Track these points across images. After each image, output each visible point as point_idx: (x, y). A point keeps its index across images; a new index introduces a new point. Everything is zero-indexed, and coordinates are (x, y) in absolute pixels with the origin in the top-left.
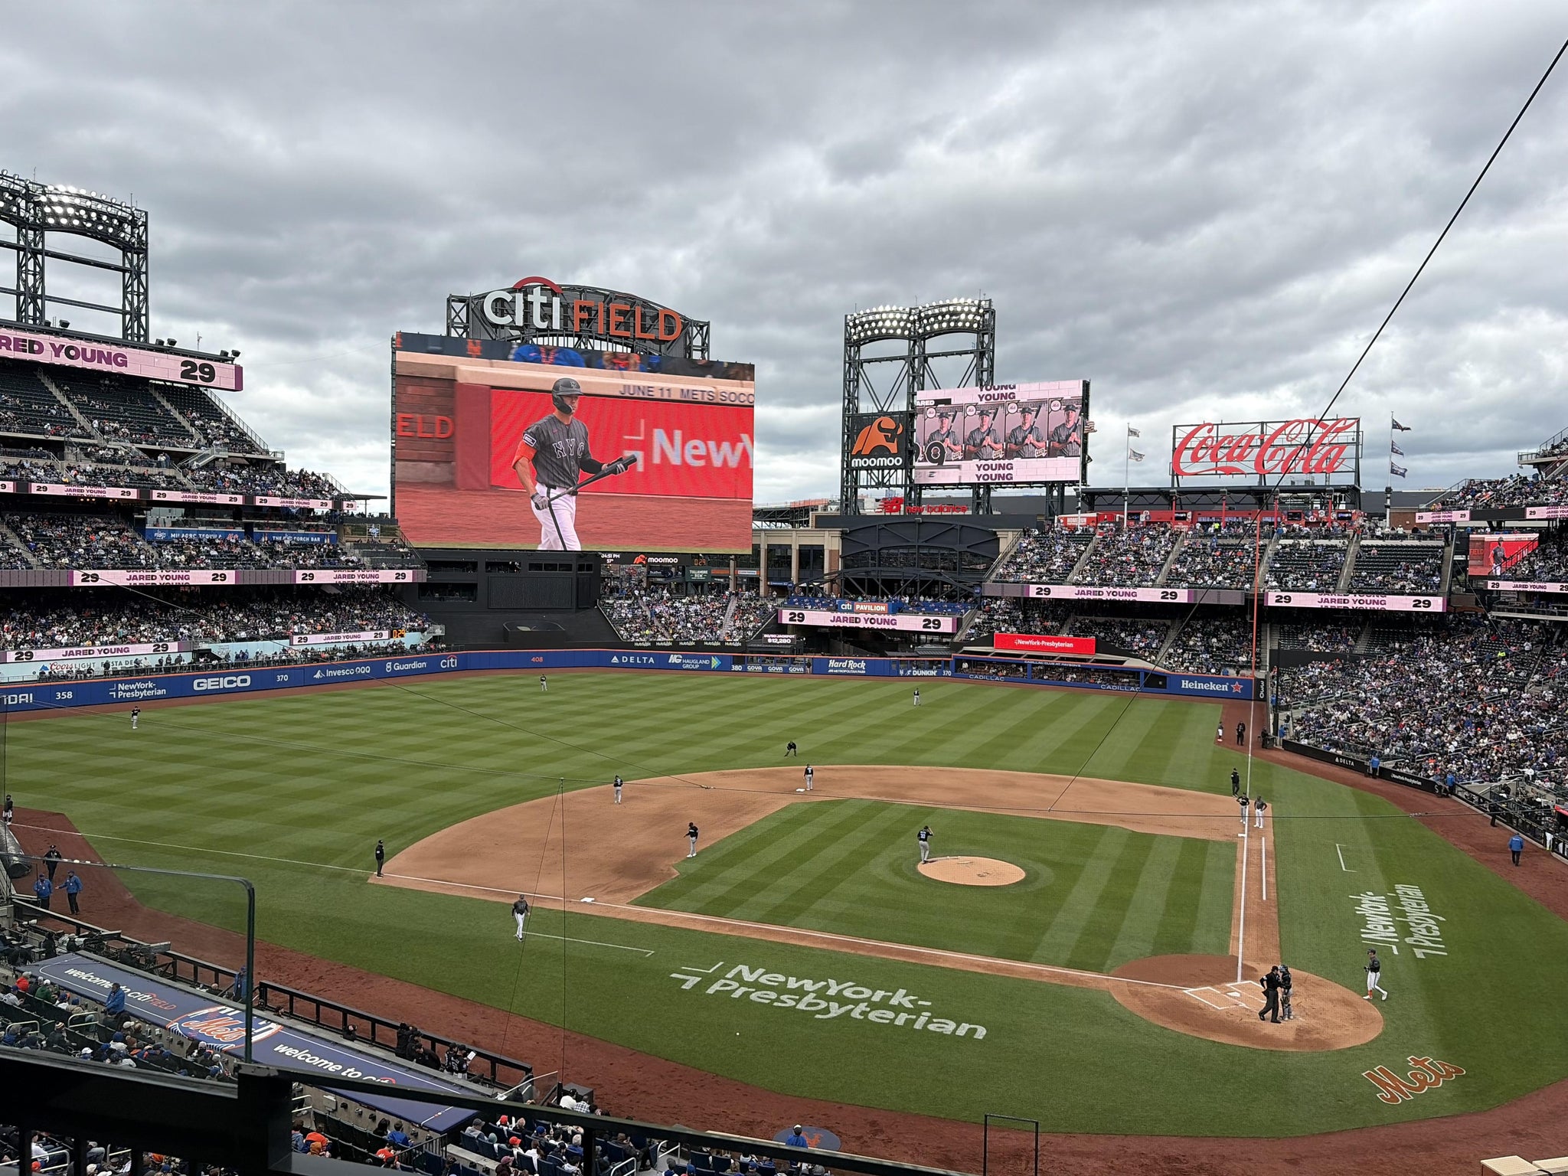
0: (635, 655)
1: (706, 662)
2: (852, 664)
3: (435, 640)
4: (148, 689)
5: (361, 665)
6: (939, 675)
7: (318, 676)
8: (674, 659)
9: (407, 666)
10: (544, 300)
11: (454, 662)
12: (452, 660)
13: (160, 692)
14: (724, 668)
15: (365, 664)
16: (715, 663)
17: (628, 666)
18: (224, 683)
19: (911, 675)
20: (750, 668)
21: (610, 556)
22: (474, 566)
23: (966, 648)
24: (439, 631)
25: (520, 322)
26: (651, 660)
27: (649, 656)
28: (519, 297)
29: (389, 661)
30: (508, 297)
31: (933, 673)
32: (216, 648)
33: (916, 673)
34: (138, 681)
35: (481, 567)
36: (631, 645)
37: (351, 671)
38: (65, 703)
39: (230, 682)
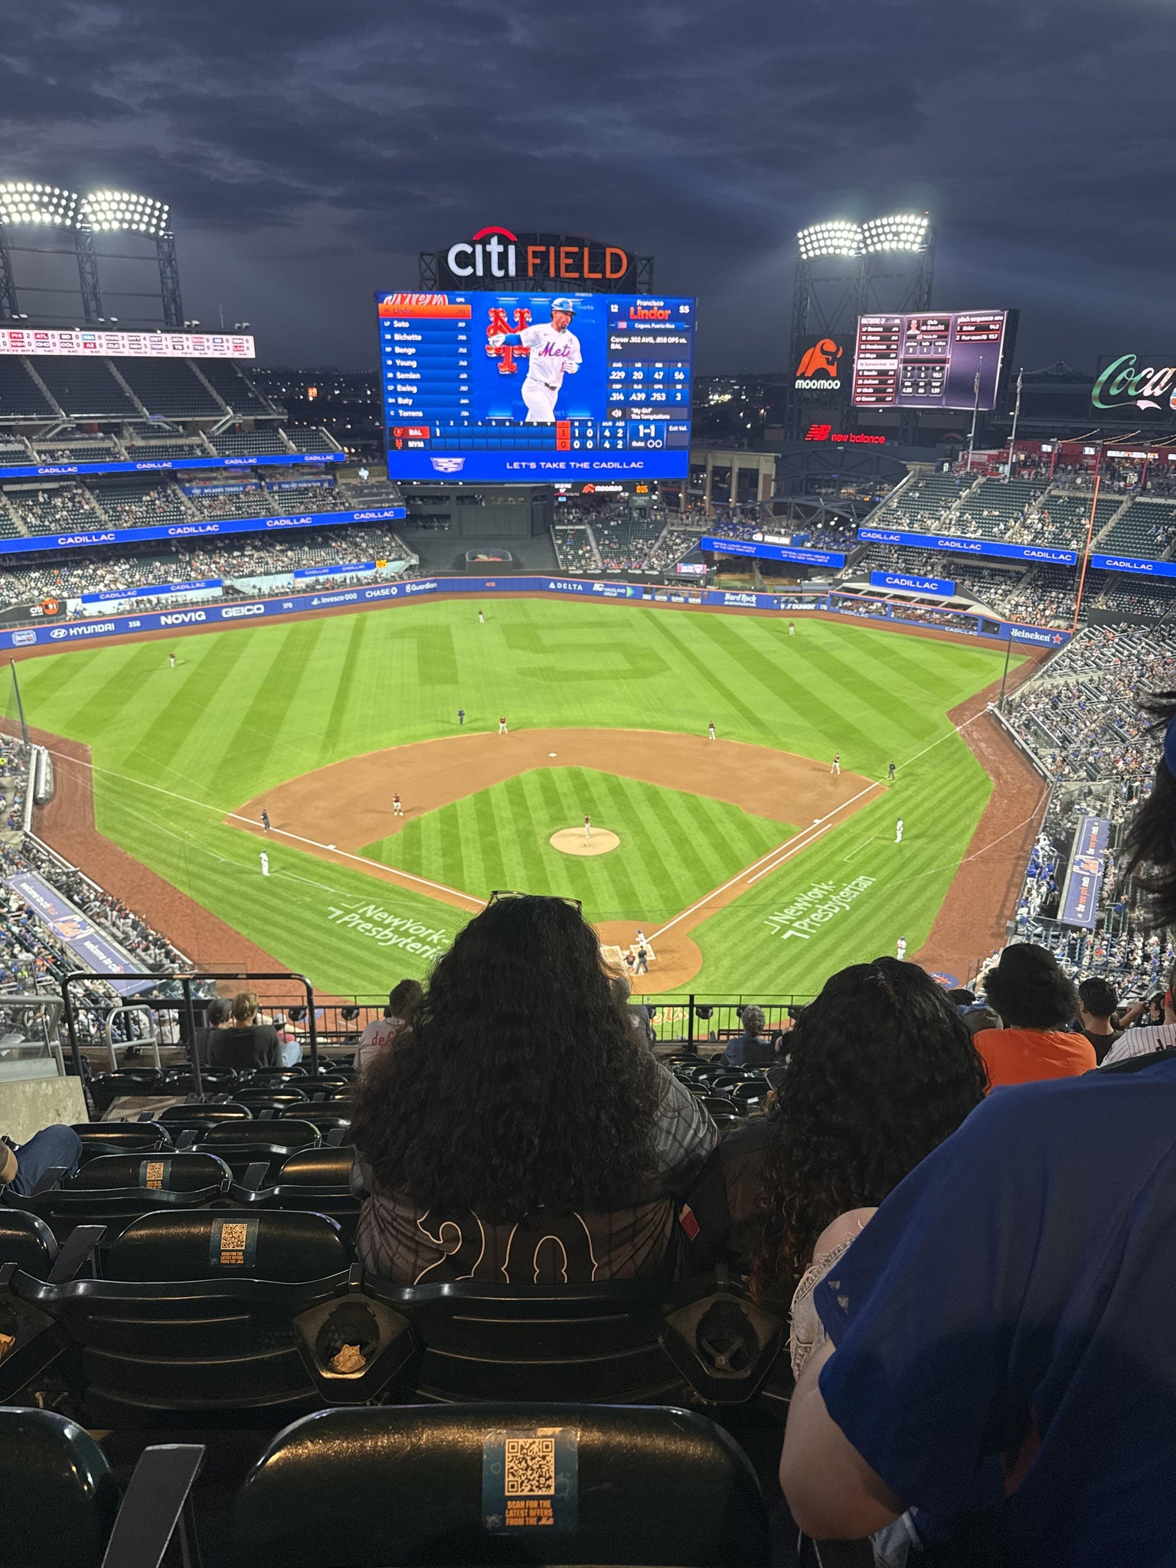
0: (567, 582)
1: (623, 591)
2: (745, 598)
3: (411, 568)
6: (817, 609)
7: (315, 602)
8: (598, 587)
10: (501, 249)
14: (637, 596)
15: (352, 592)
16: (630, 592)
17: (562, 590)
18: (244, 611)
19: (791, 609)
20: (658, 598)
21: (562, 486)
22: (448, 498)
23: (846, 585)
24: (414, 561)
25: (480, 272)
26: (580, 587)
27: (578, 583)
28: (479, 248)
30: (468, 249)
31: (812, 607)
32: (238, 584)
33: (795, 607)
35: (453, 499)
36: (566, 574)
37: (342, 598)
38: (135, 630)
39: (249, 610)
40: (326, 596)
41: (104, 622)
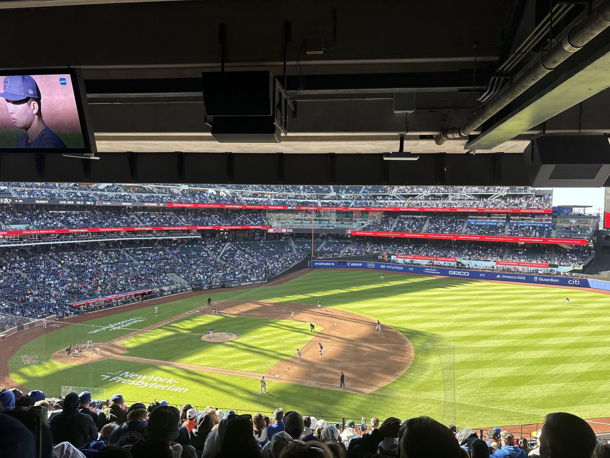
3: (574, 271)
4: (434, 271)
5: (520, 276)
7: (498, 277)
9: (548, 280)
11: (577, 283)
12: (576, 281)
13: (438, 273)
15: (522, 276)
18: (459, 273)
24: (579, 268)
29: (536, 276)
32: (465, 262)
34: (432, 268)
37: (515, 278)
38: (411, 271)
39: (461, 273)
40: (505, 275)
41: (400, 266)
